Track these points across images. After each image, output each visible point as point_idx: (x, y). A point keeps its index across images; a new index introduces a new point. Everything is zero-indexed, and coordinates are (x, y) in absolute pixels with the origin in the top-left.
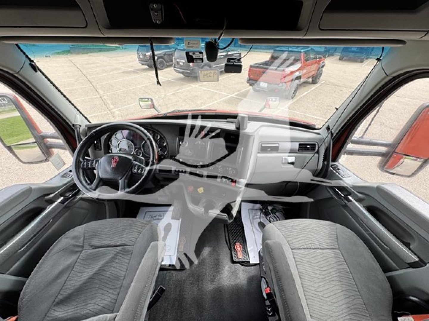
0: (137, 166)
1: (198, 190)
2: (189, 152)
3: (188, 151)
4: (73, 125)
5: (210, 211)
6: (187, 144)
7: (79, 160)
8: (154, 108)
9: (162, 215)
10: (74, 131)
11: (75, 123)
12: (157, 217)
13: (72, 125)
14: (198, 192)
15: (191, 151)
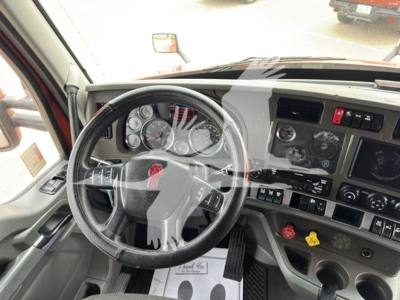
0: (202, 189)
1: (307, 239)
2: (296, 154)
3: (294, 152)
4: (65, 87)
5: (337, 292)
6: (294, 136)
7: (81, 167)
8: (178, 51)
9: (204, 264)
10: (65, 100)
11: (68, 84)
12: (195, 269)
13: (62, 87)
14: (306, 242)
15: (300, 153)
